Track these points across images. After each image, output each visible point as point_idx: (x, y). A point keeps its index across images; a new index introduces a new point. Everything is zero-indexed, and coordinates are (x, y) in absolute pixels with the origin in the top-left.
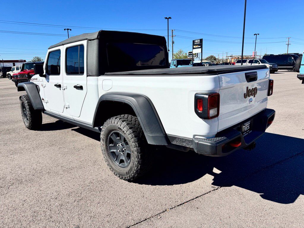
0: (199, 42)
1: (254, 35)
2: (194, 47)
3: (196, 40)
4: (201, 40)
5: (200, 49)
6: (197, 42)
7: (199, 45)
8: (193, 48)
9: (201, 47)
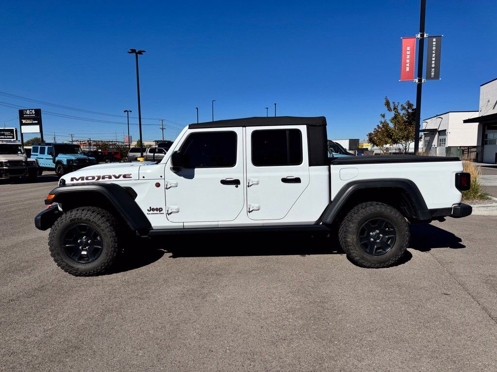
0: (32, 114)
1: (125, 111)
2: (24, 121)
3: (26, 110)
4: (38, 112)
5: (38, 127)
6: (30, 114)
7: (34, 119)
8: (22, 124)
9: (40, 123)
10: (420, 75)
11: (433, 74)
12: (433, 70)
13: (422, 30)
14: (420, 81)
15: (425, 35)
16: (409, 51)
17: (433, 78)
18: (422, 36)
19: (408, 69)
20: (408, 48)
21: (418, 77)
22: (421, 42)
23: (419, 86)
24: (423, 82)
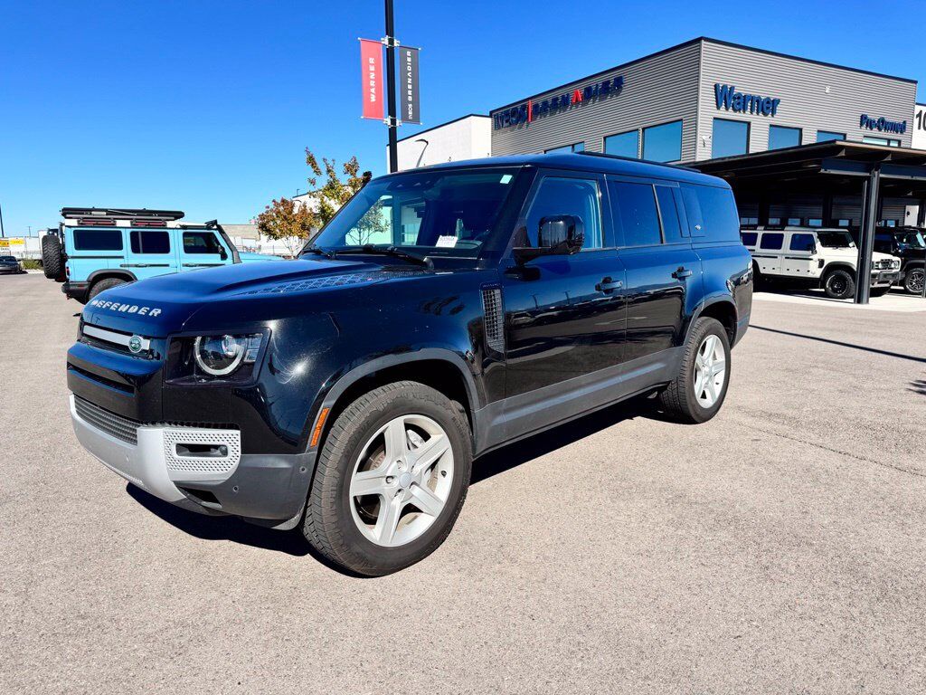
10: (392, 112)
11: (410, 113)
12: (410, 106)
13: (390, 31)
14: (393, 122)
15: (395, 41)
16: (372, 65)
17: (410, 120)
18: (391, 42)
19: (373, 99)
20: (372, 61)
21: (389, 114)
22: (390, 53)
23: (393, 132)
24: (397, 124)
